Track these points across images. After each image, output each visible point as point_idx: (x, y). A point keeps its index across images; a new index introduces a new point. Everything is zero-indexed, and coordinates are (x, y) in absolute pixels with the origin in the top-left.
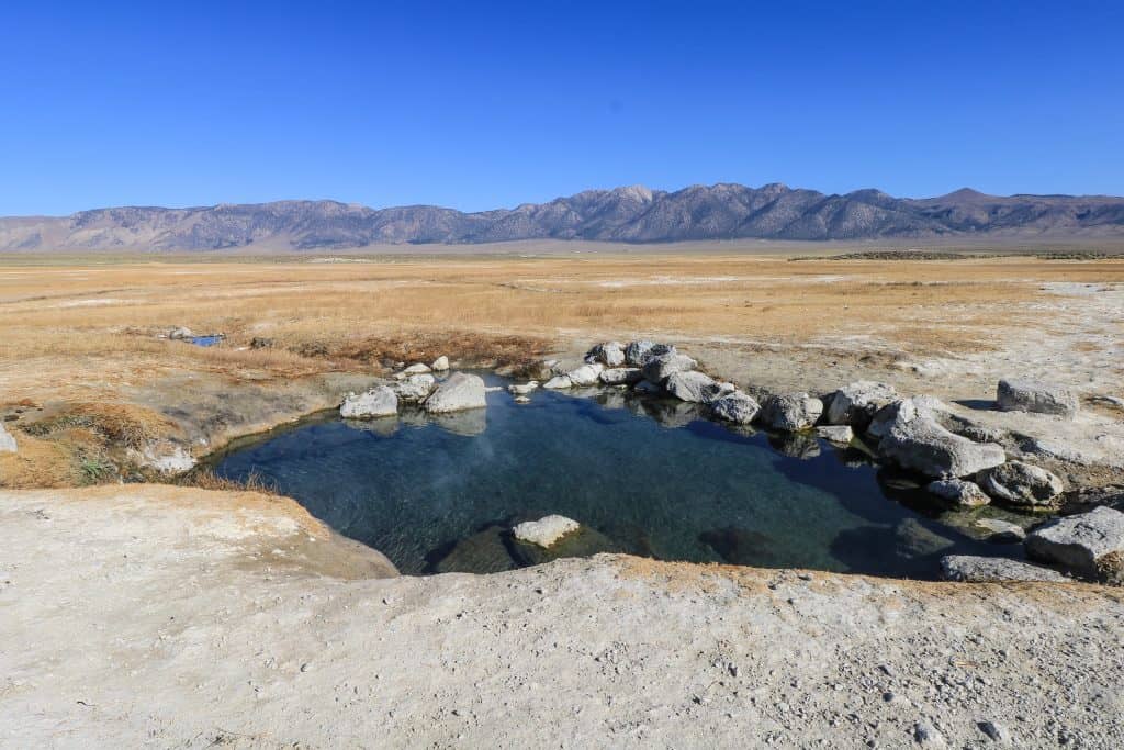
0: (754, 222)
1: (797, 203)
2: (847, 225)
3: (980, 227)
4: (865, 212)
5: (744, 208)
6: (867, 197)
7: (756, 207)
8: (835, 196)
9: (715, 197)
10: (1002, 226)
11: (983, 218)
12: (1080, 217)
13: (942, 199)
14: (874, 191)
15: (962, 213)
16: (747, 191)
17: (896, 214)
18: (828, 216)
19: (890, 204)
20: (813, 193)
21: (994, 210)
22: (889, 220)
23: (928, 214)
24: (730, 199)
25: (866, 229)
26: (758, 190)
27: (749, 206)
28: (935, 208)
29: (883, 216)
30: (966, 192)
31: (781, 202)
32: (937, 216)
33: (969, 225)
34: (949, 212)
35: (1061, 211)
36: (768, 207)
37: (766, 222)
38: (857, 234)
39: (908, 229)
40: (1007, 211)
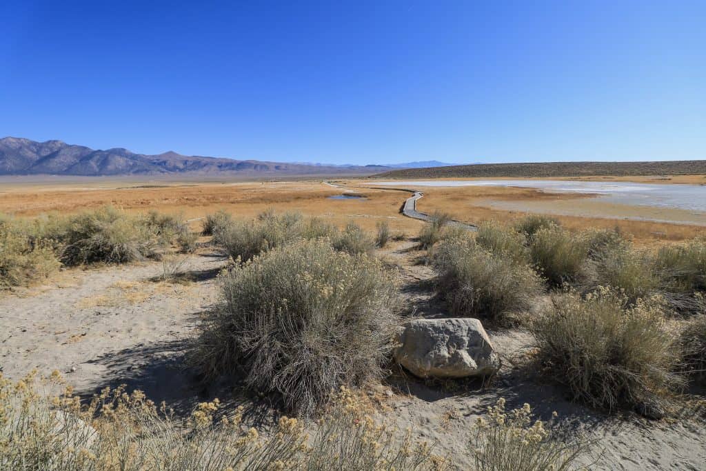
0: (44, 164)
1: (74, 153)
2: (110, 167)
3: (181, 170)
4: (120, 162)
5: (35, 155)
6: (120, 152)
7: (44, 154)
8: (100, 151)
9: (7, 147)
10: (190, 170)
11: (181, 166)
12: (220, 167)
13: (160, 156)
14: (123, 150)
15: (171, 162)
16: (34, 144)
17: (138, 163)
18: (97, 162)
19: (134, 157)
20: (85, 148)
21: (185, 162)
22: (135, 165)
23: (155, 163)
24: (20, 148)
25: (122, 170)
26: (43, 143)
27: (37, 153)
28: (158, 160)
29: (131, 163)
30: (171, 153)
31: (62, 152)
32: (159, 164)
33: (175, 169)
34: (165, 162)
35: (212, 164)
36: (54, 155)
37: (54, 163)
38: (117, 172)
39: (147, 171)
40: (191, 163)
